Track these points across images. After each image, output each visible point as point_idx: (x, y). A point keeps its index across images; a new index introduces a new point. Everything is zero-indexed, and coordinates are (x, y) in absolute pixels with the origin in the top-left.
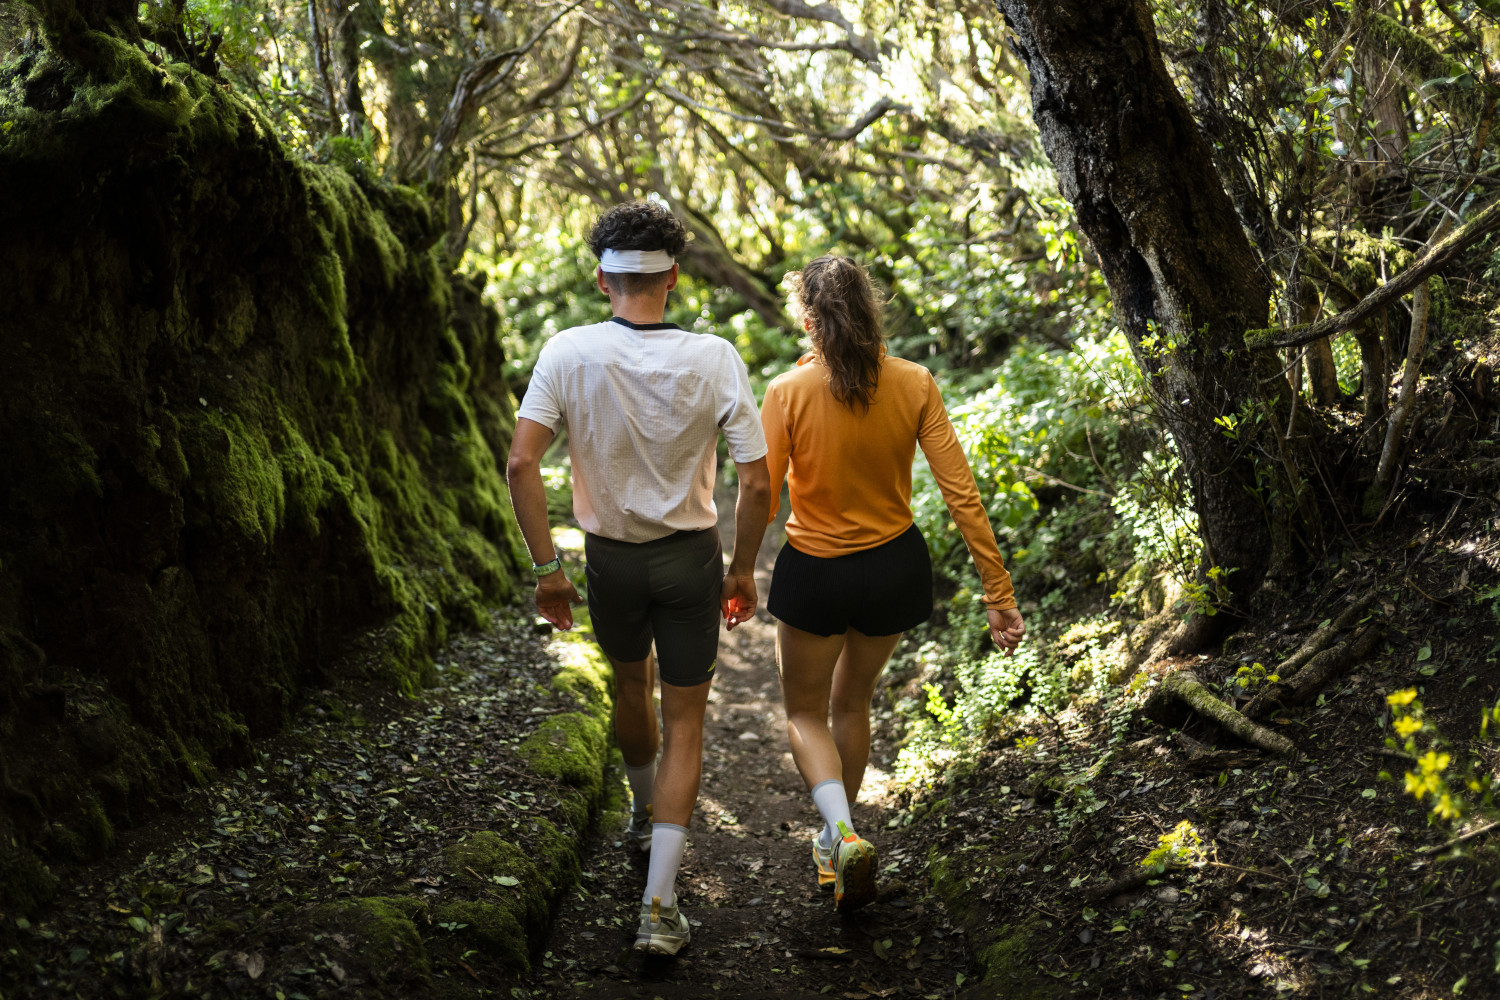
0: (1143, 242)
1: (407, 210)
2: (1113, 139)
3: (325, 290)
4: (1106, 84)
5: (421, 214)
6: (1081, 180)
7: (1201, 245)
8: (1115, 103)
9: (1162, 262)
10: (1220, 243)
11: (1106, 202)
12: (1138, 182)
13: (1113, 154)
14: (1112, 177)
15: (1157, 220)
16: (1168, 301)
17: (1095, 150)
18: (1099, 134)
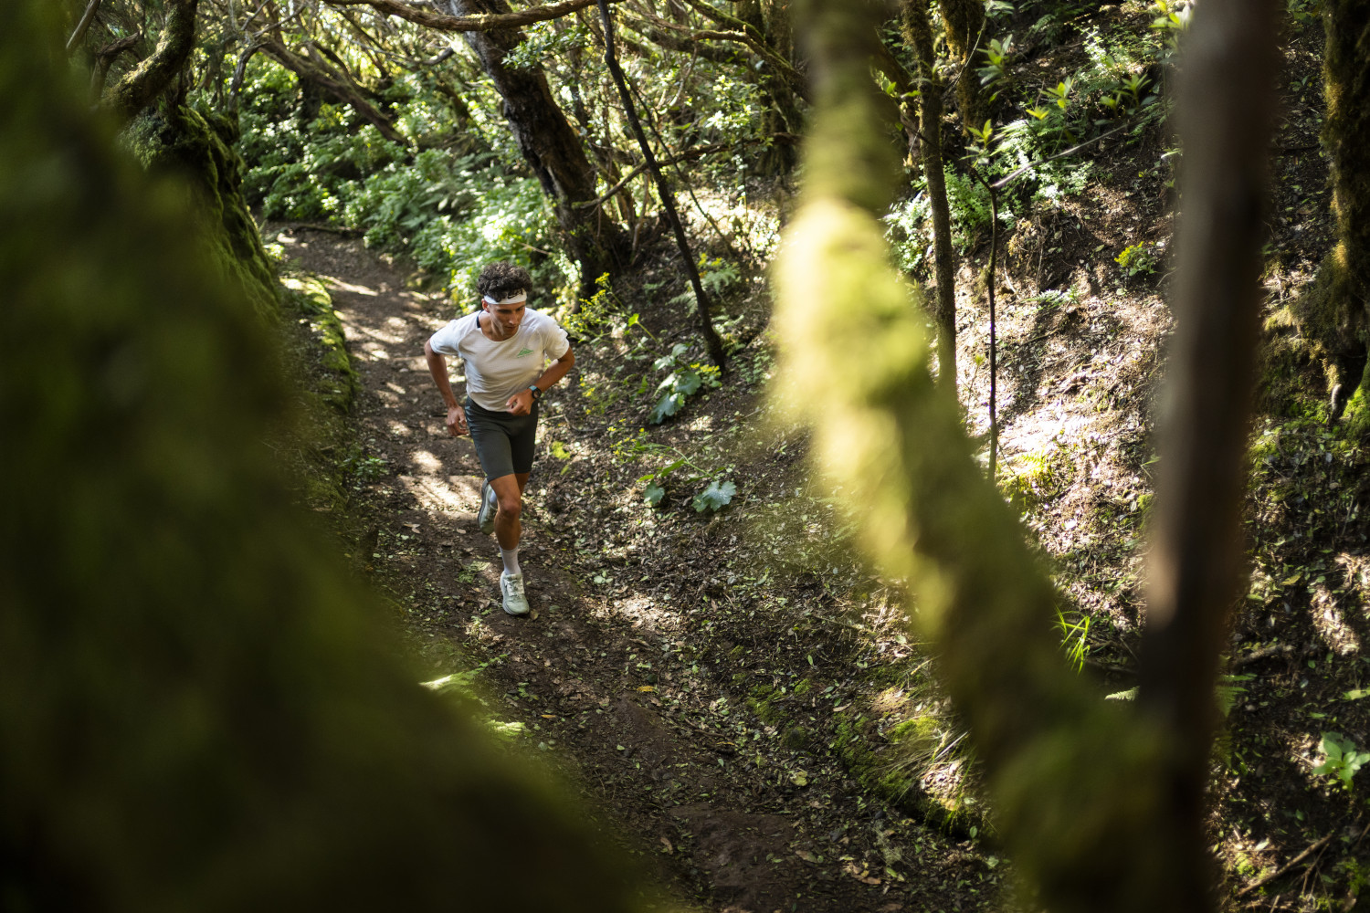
0: (546, 164)
2: (532, 128)
4: (528, 109)
5: (229, 129)
6: (522, 142)
7: (568, 164)
8: (532, 115)
9: (553, 171)
10: (576, 162)
11: (531, 150)
12: (542, 144)
13: (533, 133)
14: (533, 142)
15: (550, 157)
16: (557, 186)
17: (526, 132)
18: (527, 127)
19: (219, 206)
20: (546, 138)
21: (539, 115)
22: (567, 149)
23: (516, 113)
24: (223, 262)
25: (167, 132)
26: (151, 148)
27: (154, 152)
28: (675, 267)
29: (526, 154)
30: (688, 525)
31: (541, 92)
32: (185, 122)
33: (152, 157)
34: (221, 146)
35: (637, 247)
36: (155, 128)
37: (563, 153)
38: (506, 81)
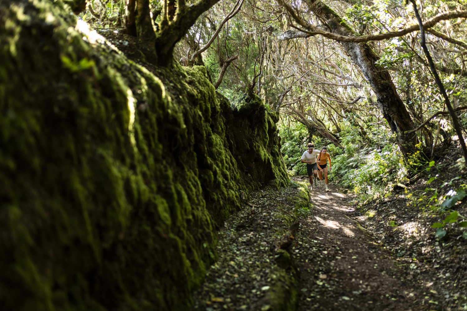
0: (394, 120)
1: (273, 116)
2: (388, 105)
3: (266, 128)
4: (387, 97)
5: (275, 117)
6: (384, 111)
7: (403, 120)
8: (388, 100)
9: (397, 123)
10: (407, 120)
11: (388, 114)
12: (392, 111)
13: (388, 107)
14: (388, 110)
15: (396, 116)
16: (398, 129)
17: (386, 106)
18: (386, 104)
19: (267, 138)
20: (394, 109)
21: (392, 99)
22: (403, 114)
23: (382, 99)
24: (265, 155)
25: (248, 99)
26: (241, 104)
27: (242, 104)
28: (452, 159)
29: (385, 116)
30: (460, 247)
31: (393, 91)
32: (255, 95)
33: (241, 106)
34: (271, 121)
35: (433, 154)
36: (244, 97)
37: (401, 116)
38: (378, 86)
